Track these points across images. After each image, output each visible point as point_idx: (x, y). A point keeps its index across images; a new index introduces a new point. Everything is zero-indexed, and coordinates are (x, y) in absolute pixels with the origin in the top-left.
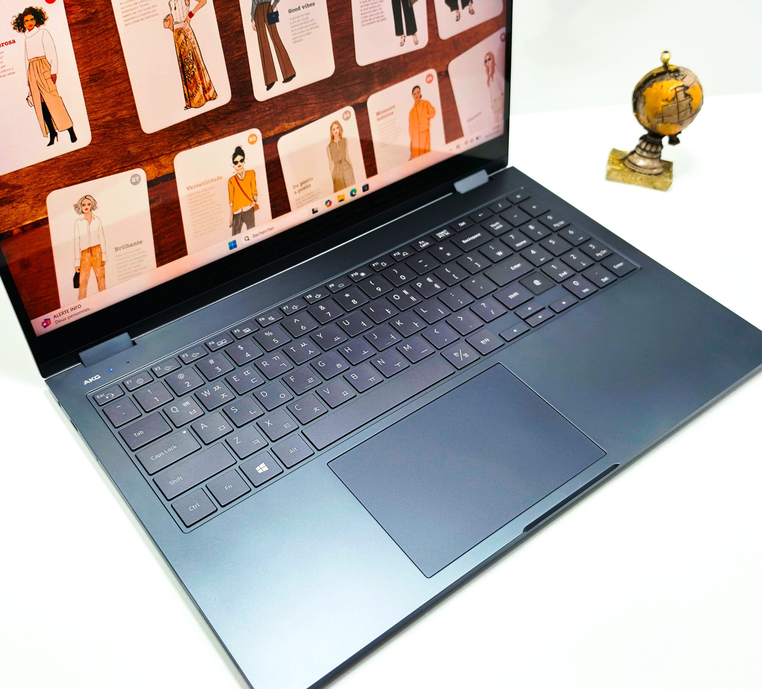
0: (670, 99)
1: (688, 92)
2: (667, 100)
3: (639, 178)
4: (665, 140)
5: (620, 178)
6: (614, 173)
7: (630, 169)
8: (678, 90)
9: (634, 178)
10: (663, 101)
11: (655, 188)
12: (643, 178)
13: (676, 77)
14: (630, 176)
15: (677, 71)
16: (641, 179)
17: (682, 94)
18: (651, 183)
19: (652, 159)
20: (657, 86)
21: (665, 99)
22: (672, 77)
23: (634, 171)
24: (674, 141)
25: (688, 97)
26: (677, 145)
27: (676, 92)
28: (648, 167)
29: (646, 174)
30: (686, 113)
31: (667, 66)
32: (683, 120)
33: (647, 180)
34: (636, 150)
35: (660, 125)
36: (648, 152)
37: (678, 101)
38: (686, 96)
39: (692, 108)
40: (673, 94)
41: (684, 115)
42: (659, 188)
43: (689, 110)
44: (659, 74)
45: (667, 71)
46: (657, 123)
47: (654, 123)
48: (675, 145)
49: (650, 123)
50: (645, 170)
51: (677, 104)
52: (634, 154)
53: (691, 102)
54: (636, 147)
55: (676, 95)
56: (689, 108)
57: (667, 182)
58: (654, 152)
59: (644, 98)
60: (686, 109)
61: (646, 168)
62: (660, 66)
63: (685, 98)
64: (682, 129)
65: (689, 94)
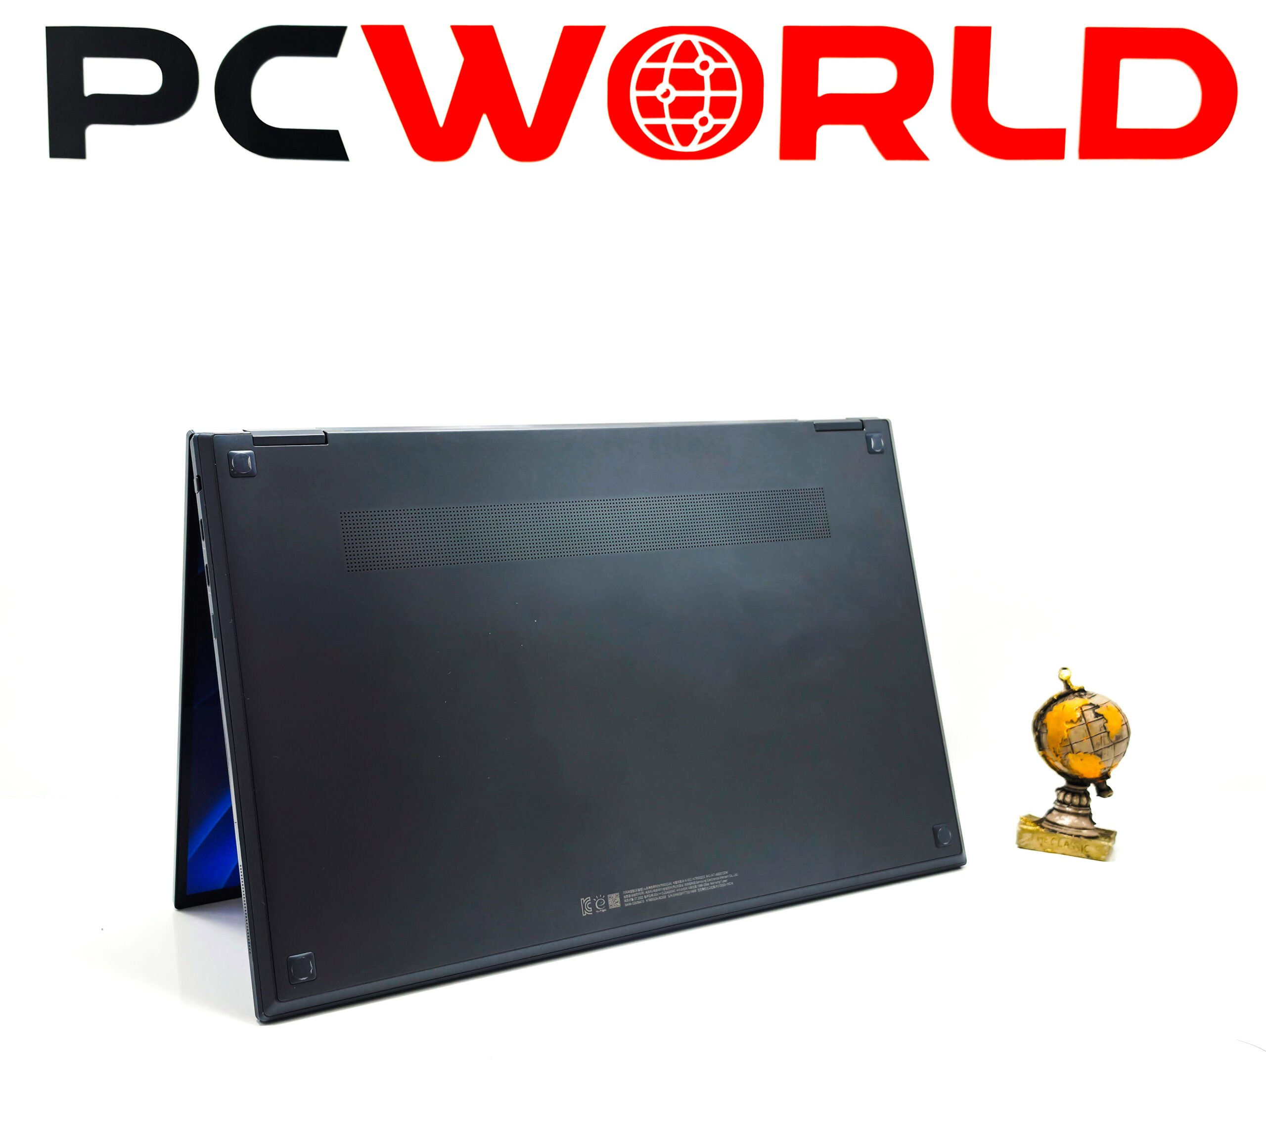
0: (1075, 720)
1: (1097, 711)
2: (1072, 721)
3: (1063, 842)
4: (1092, 789)
5: (1035, 843)
6: (1027, 836)
7: (1049, 829)
8: (1084, 708)
9: (1055, 842)
10: (1067, 723)
11: (1088, 857)
12: (1069, 841)
13: (1081, 696)
14: (1049, 838)
15: (1082, 690)
16: (1067, 844)
17: (1091, 713)
18: (1082, 849)
19: (1076, 815)
20: (1057, 708)
21: (1069, 720)
22: (1077, 696)
23: (1055, 832)
24: (1104, 791)
25: (1101, 717)
26: (1109, 796)
27: (1082, 712)
28: (1073, 826)
29: (1072, 835)
30: (1103, 738)
31: (1069, 686)
32: (1101, 749)
33: (1074, 843)
34: (1057, 807)
35: (1070, 756)
36: (1069, 805)
37: (1087, 722)
38: (1097, 717)
39: (1109, 733)
40: (1078, 714)
41: (1099, 741)
42: (1094, 856)
43: (1106, 734)
44: (1062, 697)
45: (1070, 692)
46: (1066, 755)
47: (1063, 756)
48: (1107, 796)
49: (1059, 757)
50: (1070, 831)
51: (1087, 725)
52: (1055, 812)
53: (1106, 725)
54: (1055, 803)
55: (1083, 715)
56: (1105, 732)
57: (1104, 846)
58: (1080, 806)
59: (1046, 726)
60: (1101, 732)
61: (1070, 827)
62: (1061, 689)
63: (1096, 719)
64: (1109, 770)
65: (1102, 715)
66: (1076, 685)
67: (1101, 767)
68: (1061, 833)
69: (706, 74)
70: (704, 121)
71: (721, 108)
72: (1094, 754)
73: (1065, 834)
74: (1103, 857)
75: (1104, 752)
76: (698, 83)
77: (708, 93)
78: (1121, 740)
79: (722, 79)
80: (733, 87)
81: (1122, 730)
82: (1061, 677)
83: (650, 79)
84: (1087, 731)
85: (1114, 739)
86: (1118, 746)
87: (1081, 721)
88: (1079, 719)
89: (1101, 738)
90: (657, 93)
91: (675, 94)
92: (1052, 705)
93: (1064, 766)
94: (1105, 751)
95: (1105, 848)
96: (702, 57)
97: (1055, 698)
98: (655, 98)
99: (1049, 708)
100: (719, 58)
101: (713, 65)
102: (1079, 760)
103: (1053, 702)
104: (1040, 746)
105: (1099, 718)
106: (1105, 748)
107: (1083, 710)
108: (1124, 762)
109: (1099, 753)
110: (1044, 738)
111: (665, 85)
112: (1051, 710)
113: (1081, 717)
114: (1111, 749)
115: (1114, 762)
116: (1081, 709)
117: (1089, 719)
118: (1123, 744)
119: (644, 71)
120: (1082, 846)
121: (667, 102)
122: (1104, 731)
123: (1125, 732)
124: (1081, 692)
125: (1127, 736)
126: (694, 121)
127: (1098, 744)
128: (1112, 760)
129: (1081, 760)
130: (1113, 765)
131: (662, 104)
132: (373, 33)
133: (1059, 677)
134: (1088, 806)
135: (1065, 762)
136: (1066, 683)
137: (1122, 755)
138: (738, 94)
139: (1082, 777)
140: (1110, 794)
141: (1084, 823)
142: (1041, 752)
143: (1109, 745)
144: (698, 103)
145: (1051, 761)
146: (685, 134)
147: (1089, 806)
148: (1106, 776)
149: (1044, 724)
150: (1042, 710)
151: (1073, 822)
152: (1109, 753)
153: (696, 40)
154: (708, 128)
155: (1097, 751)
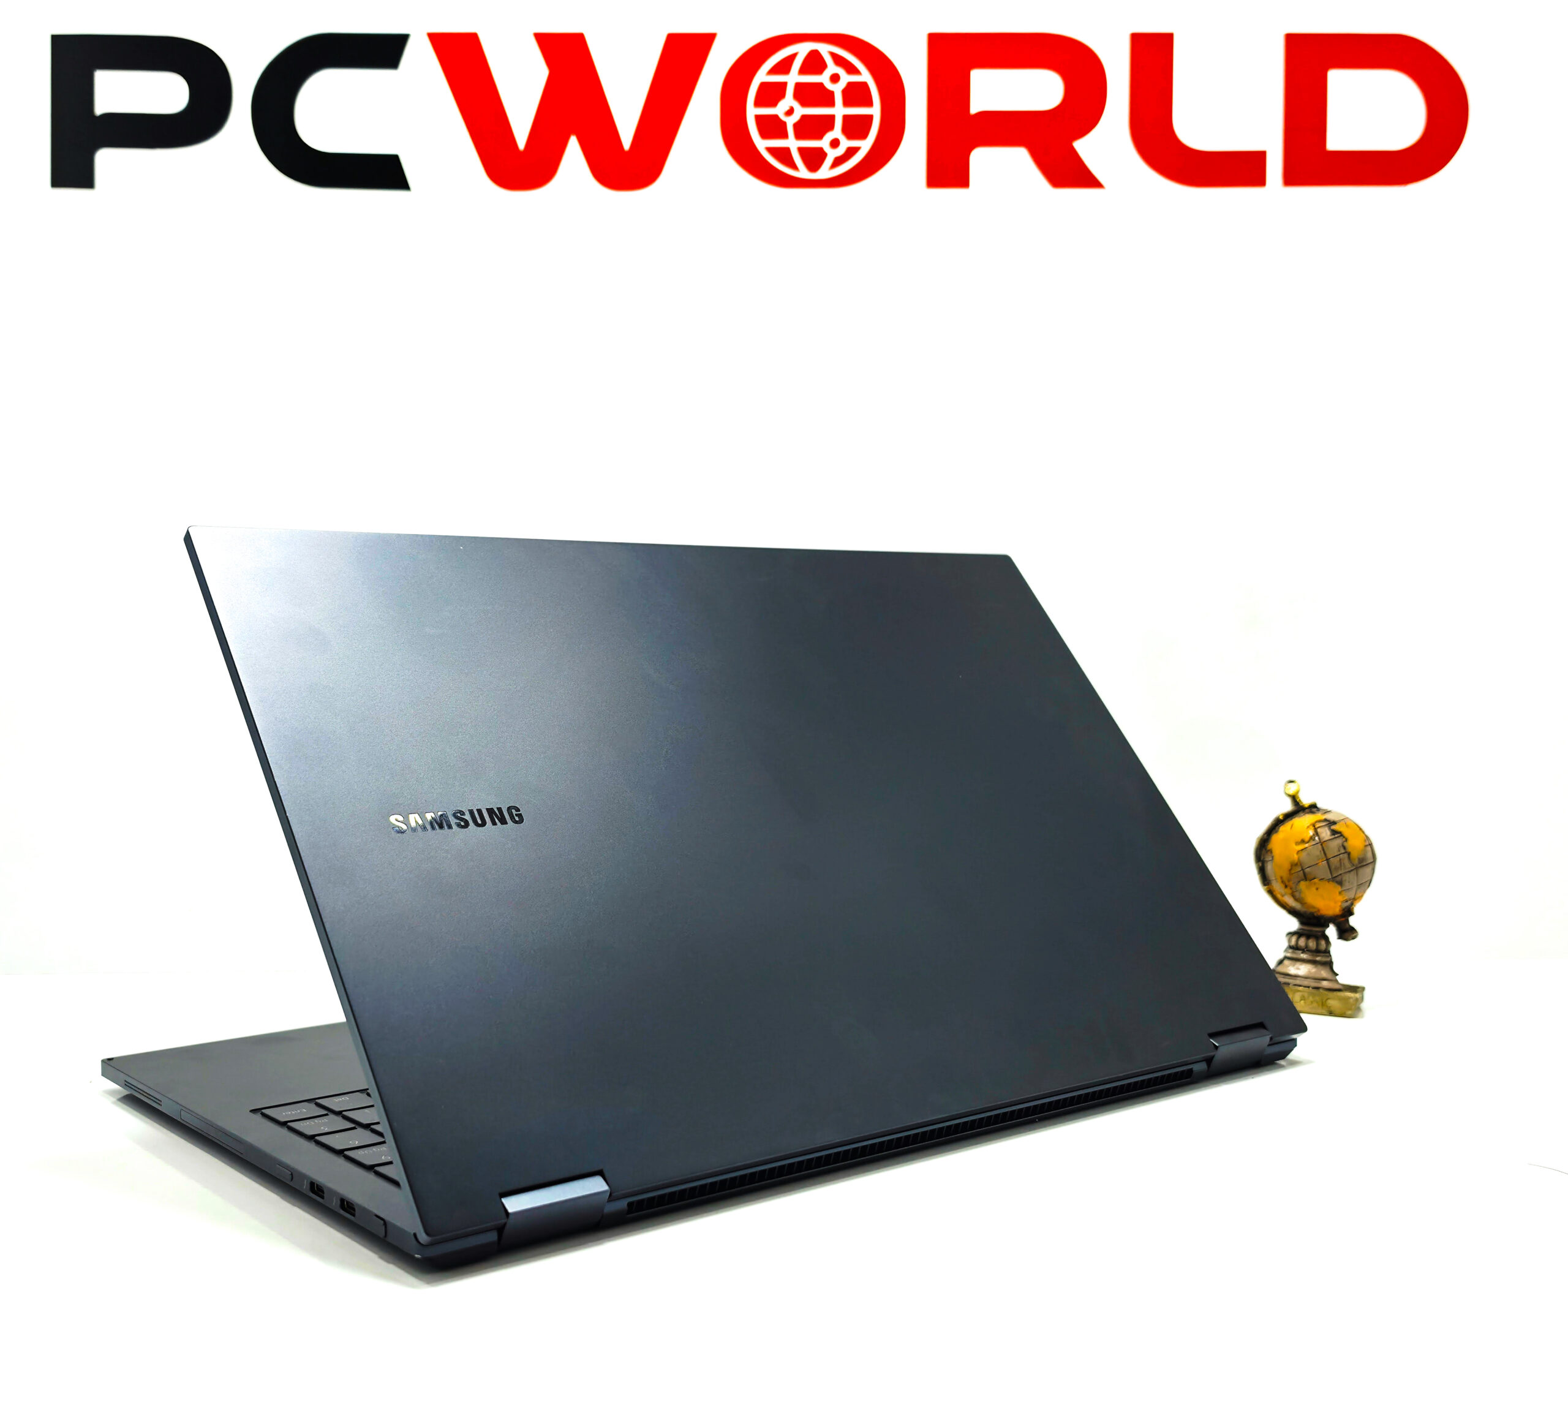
0: (1307, 840)
1: (1333, 827)
2: (1303, 841)
4: (1331, 931)
8: (1317, 825)
10: (1297, 843)
11: (1331, 1013)
12: (1306, 995)
15: (1313, 806)
16: (1303, 998)
17: (1326, 831)
18: (1322, 1004)
19: (1313, 962)
21: (1300, 840)
22: (1307, 813)
24: (1347, 933)
25: (1339, 835)
26: (1353, 938)
27: (1316, 829)
28: (1311, 976)
29: (1309, 987)
30: (1342, 861)
31: (1298, 803)
32: (1341, 874)
33: (1313, 997)
34: (1289, 955)
35: (1303, 885)
36: (1303, 951)
37: (1322, 841)
38: (1334, 835)
39: (1349, 854)
40: (1311, 833)
41: (1338, 865)
42: (1337, 1012)
43: (1346, 855)
44: (1288, 816)
45: (1299, 809)
46: (1297, 884)
47: (1293, 886)
48: (1350, 938)
49: (1289, 888)
50: (1306, 983)
51: (1321, 845)
52: (1286, 962)
53: (1345, 844)
54: (1286, 951)
55: (1317, 833)
56: (1344, 853)
57: (1350, 998)
58: (1317, 951)
59: (1271, 852)
60: (1339, 853)
61: (1306, 978)
62: (1288, 806)
63: (1333, 837)
64: (1352, 904)
65: (1340, 833)
66: (1306, 801)
67: (1340, 898)
68: (1295, 985)
69: (838, 89)
70: (835, 143)
71: (856, 127)
72: (1333, 881)
73: (1300, 986)
74: (1349, 1012)
75: (1344, 879)
76: (827, 99)
77: (839, 111)
78: (1365, 864)
79: (856, 94)
80: (869, 103)
81: (1365, 852)
82: (1287, 793)
83: (771, 94)
84: (1322, 852)
85: (1356, 862)
86: (1361, 871)
87: (1314, 840)
88: (1312, 838)
89: (1340, 860)
90: (779, 110)
91: (800, 111)
92: (1277, 827)
93: (1296, 899)
94: (1346, 877)
95: (1351, 1000)
96: (832, 68)
97: (1281, 817)
98: (776, 117)
99: (1274, 831)
100: (851, 70)
101: (846, 78)
102: (1314, 889)
103: (1277, 824)
104: (1265, 880)
105: (1336, 836)
106: (1345, 873)
107: (1316, 827)
108: (1370, 894)
109: (1338, 879)
110: (1269, 868)
111: (789, 100)
112: (1277, 832)
113: (1314, 835)
114: (1352, 875)
115: (1358, 892)
116: (1314, 826)
117: (1324, 838)
118: (1368, 870)
119: (764, 86)
120: (1322, 1000)
121: (790, 122)
122: (1343, 851)
123: (1370, 855)
124: (1313, 808)
125: (1372, 861)
126: (824, 143)
127: (1337, 869)
128: (1355, 889)
129: (1317, 889)
130: (1357, 896)
131: (784, 124)
132: (439, 41)
133: (1286, 794)
134: (1327, 952)
135: (1297, 894)
136: (1294, 798)
137: (1368, 884)
138: (875, 111)
139: (1319, 914)
140: (1354, 935)
141: (1324, 973)
142: (1266, 887)
143: (1350, 870)
144: (828, 123)
145: (1279, 896)
146: (814, 158)
147: (1329, 952)
148: (1348, 912)
149: (1269, 850)
150: (1264, 834)
151: (1309, 972)
152: (1350, 879)
153: (825, 49)
154: (840, 151)
155: (1336, 877)
